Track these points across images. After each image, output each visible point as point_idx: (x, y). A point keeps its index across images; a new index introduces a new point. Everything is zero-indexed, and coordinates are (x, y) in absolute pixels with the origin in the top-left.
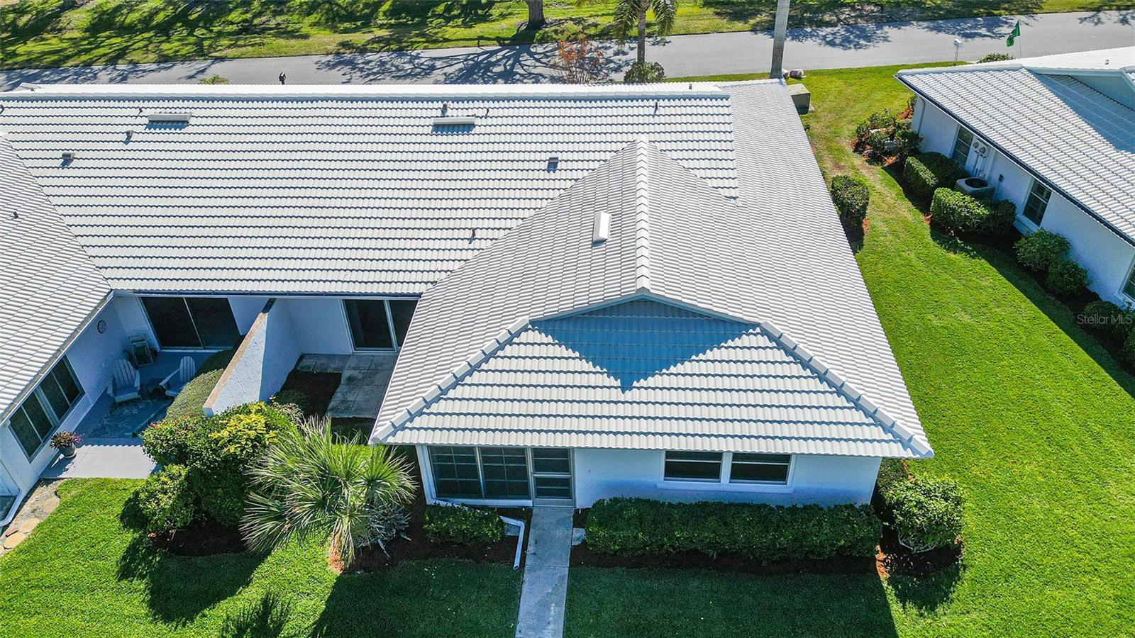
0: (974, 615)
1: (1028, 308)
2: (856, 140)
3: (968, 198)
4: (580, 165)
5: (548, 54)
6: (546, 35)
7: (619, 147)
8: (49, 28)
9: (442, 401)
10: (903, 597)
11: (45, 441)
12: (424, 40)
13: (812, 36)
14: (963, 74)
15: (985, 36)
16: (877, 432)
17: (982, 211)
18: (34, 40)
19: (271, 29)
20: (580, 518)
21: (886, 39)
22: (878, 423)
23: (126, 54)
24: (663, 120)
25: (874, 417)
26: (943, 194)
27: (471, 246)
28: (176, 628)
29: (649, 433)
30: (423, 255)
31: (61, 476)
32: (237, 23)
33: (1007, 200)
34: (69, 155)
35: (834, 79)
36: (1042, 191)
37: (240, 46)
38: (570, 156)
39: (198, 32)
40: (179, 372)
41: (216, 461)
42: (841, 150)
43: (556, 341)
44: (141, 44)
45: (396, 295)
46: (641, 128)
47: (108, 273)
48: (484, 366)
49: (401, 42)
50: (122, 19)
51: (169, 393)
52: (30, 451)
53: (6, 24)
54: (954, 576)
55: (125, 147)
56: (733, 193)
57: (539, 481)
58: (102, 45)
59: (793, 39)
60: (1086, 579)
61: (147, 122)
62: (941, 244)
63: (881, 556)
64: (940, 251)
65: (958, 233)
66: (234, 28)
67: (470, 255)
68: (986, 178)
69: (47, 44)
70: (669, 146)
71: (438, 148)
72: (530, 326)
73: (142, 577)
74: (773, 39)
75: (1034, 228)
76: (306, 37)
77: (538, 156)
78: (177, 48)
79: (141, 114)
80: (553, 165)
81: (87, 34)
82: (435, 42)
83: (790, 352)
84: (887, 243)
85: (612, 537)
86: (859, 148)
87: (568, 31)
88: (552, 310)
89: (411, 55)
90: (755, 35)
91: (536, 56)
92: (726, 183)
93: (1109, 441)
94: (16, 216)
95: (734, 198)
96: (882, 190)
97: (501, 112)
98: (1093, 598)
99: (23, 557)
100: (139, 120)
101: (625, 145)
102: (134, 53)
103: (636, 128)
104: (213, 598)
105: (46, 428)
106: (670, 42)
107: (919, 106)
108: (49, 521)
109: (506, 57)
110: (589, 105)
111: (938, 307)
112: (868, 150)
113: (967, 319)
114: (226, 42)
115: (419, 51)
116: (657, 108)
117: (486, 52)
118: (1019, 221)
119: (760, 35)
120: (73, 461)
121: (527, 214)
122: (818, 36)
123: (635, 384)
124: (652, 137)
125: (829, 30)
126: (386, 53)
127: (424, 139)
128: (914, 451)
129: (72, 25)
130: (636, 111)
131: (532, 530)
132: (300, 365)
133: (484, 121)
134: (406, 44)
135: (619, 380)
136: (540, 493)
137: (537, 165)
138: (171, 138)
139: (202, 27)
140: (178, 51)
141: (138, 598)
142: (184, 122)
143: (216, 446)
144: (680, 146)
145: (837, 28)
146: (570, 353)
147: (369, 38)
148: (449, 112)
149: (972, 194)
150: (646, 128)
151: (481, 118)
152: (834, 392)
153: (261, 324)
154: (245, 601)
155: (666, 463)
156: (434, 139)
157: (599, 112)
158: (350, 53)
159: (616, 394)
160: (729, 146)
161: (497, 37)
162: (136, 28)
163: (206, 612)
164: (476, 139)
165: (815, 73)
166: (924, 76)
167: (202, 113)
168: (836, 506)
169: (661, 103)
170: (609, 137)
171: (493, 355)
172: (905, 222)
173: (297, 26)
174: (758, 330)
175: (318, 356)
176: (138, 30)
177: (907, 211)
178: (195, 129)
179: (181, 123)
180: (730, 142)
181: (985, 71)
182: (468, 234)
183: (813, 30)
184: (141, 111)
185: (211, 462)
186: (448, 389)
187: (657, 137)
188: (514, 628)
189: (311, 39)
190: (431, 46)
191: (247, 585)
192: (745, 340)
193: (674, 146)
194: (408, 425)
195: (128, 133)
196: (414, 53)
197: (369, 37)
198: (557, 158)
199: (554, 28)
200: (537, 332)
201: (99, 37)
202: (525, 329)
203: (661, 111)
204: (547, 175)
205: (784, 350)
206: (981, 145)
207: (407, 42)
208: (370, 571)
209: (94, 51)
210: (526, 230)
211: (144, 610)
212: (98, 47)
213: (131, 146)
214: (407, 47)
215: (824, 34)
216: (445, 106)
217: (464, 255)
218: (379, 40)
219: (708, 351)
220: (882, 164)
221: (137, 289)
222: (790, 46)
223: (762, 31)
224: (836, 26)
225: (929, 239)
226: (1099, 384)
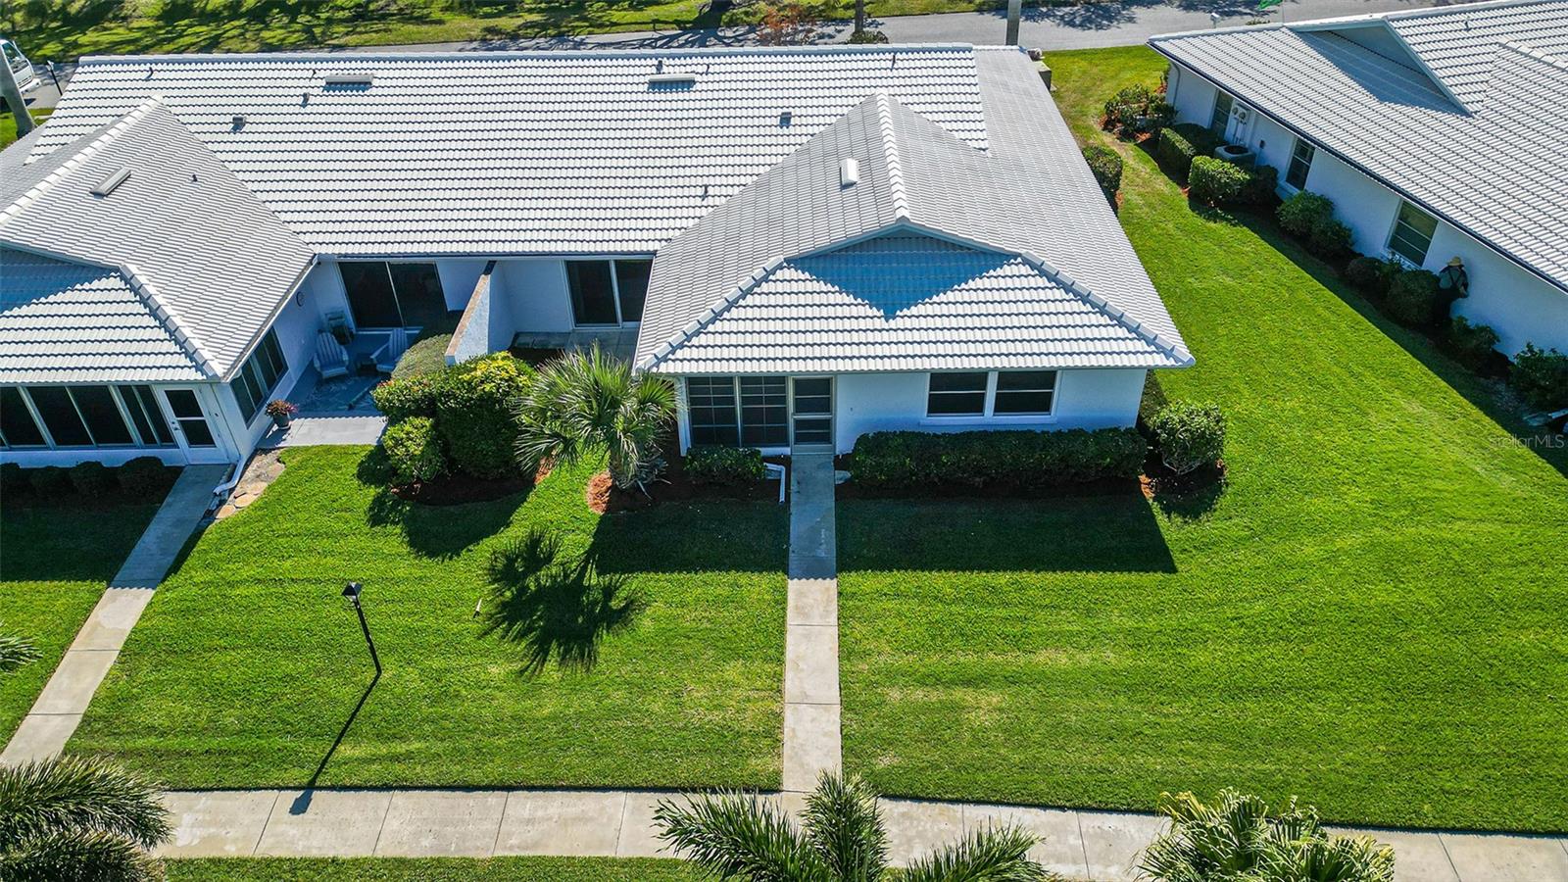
0: (1236, 520)
1: (1290, 269)
2: (1105, 118)
3: (1227, 165)
4: (816, 120)
5: (740, 38)
6: (734, 18)
7: (857, 101)
8: (110, 15)
9: (702, 335)
10: (1168, 510)
11: (259, 410)
12: (587, 24)
13: (1048, 16)
14: (1220, 36)
15: (1246, 14)
16: (1141, 346)
17: (1242, 176)
18: (95, 30)
19: (393, 15)
20: (841, 462)
21: (1131, 20)
22: (1141, 337)
23: (220, 43)
24: (901, 73)
25: (1137, 333)
26: (1202, 162)
27: (705, 203)
28: (443, 561)
29: (916, 355)
30: (653, 213)
31: (280, 445)
32: (349, 9)
33: (1268, 166)
34: (241, 119)
35: (1076, 59)
36: (1305, 148)
37: (360, 33)
38: (803, 111)
39: (303, 19)
40: (387, 347)
41: (472, 399)
42: (1089, 129)
43: (814, 277)
44: (235, 32)
45: (623, 253)
46: (879, 82)
47: (308, 238)
48: (741, 302)
49: (559, 27)
50: (202, 5)
51: (382, 368)
52: (248, 417)
53: (54, 11)
54: (1217, 491)
55: (303, 110)
56: (983, 145)
57: (799, 424)
58: (185, 33)
59: (1026, 20)
60: (1344, 489)
61: (324, 84)
62: (1200, 214)
63: (1143, 478)
64: (1200, 221)
65: (1218, 203)
66: (347, 14)
67: (704, 212)
68: (1247, 146)
69: (114, 34)
70: (910, 99)
71: (657, 106)
72: (785, 264)
73: (394, 523)
74: (1005, 21)
75: (1296, 192)
76: (440, 22)
77: (768, 112)
78: (282, 37)
79: (315, 76)
80: (785, 120)
81: (161, 23)
82: (601, 26)
83: (1052, 278)
84: (1143, 215)
85: (879, 464)
86: (1108, 126)
87: (761, 13)
88: (807, 247)
89: (573, 41)
90: (981, 16)
91: (725, 41)
92: (974, 135)
93: (1369, 379)
94: (196, 180)
95: (984, 150)
96: (1136, 166)
97: (723, 68)
98: (1351, 503)
99: (259, 513)
100: (313, 83)
101: (862, 99)
102: (230, 41)
103: (873, 82)
104: (476, 537)
105: (260, 398)
106: (883, 24)
107: (1173, 73)
108: (279, 483)
109: (690, 42)
110: (820, 59)
111: (1199, 271)
112: (1120, 127)
113: (1228, 281)
114: (341, 29)
115: (584, 37)
116: (894, 62)
117: (666, 37)
118: (1283, 189)
119: (987, 16)
120: (289, 432)
121: (762, 170)
122: (1055, 16)
123: (898, 313)
124: (892, 91)
125: (1067, 9)
126: (542, 40)
127: (640, 97)
128: (1177, 360)
129: (139, 12)
130: (872, 65)
131: (792, 474)
132: (518, 341)
133: (705, 78)
134: (566, 29)
135: (882, 311)
136: (799, 439)
137: (768, 121)
138: (354, 100)
139: (306, 13)
140: (284, 39)
141: (395, 541)
142: (366, 83)
143: (471, 387)
144: (922, 99)
145: (1076, 8)
146: (829, 287)
147: (520, 23)
148: (665, 69)
149: (1231, 161)
150: (885, 82)
151: (701, 74)
152: (1097, 312)
153: (484, 285)
154: (511, 537)
155: (930, 395)
156: (651, 97)
157: (831, 66)
158: (499, 40)
159: (879, 323)
160: (975, 98)
161: (676, 20)
162: (221, 16)
163: (470, 547)
164: (698, 96)
165: (1054, 54)
166: (1178, 41)
167: (386, 73)
168: (1100, 430)
169: (898, 56)
170: (844, 92)
171: (750, 291)
172: (1160, 194)
173: (425, 11)
174: (1019, 260)
175: (537, 334)
176: (225, 18)
177: (1163, 185)
178: (380, 91)
179: (363, 85)
180: (976, 94)
181: (1244, 33)
182: (700, 191)
183: (1049, 10)
184: (315, 73)
185: (466, 401)
186: (707, 323)
187: (897, 90)
188: (787, 548)
189: (448, 25)
190: (596, 30)
191: (508, 526)
192: (1007, 270)
193: (916, 99)
194: (670, 356)
195: (305, 95)
196: (577, 39)
197: (520, 21)
198: (790, 113)
199: (743, 9)
200: (793, 269)
201: (177, 26)
202: (780, 267)
203: (899, 64)
204: (780, 131)
205: (1047, 277)
206: (1241, 110)
207: (566, 26)
208: (633, 511)
209: (176, 41)
210: (763, 185)
211: (405, 549)
212: (181, 36)
213: (309, 109)
214: (569, 32)
215: (1061, 14)
216: (660, 62)
217: (698, 212)
218: (533, 25)
219: (970, 281)
220: (1135, 141)
221: (343, 252)
222: (1024, 25)
223: (989, 11)
224: (1076, 5)
225: (1188, 210)
226: (1362, 333)
